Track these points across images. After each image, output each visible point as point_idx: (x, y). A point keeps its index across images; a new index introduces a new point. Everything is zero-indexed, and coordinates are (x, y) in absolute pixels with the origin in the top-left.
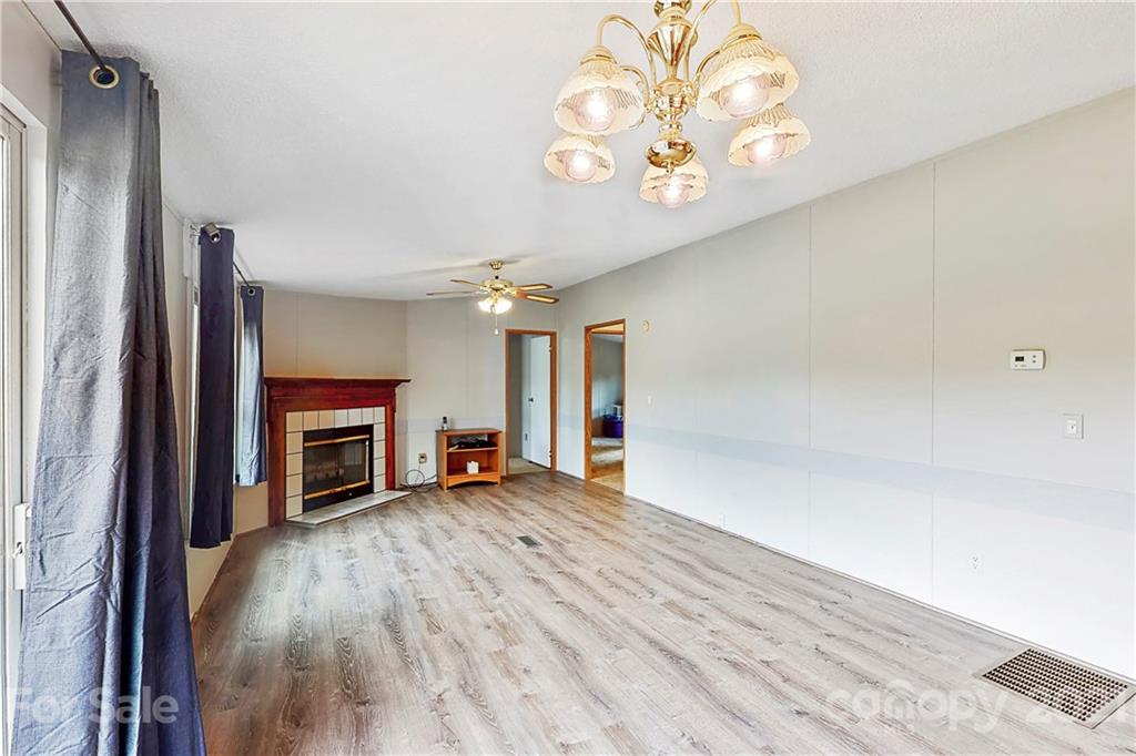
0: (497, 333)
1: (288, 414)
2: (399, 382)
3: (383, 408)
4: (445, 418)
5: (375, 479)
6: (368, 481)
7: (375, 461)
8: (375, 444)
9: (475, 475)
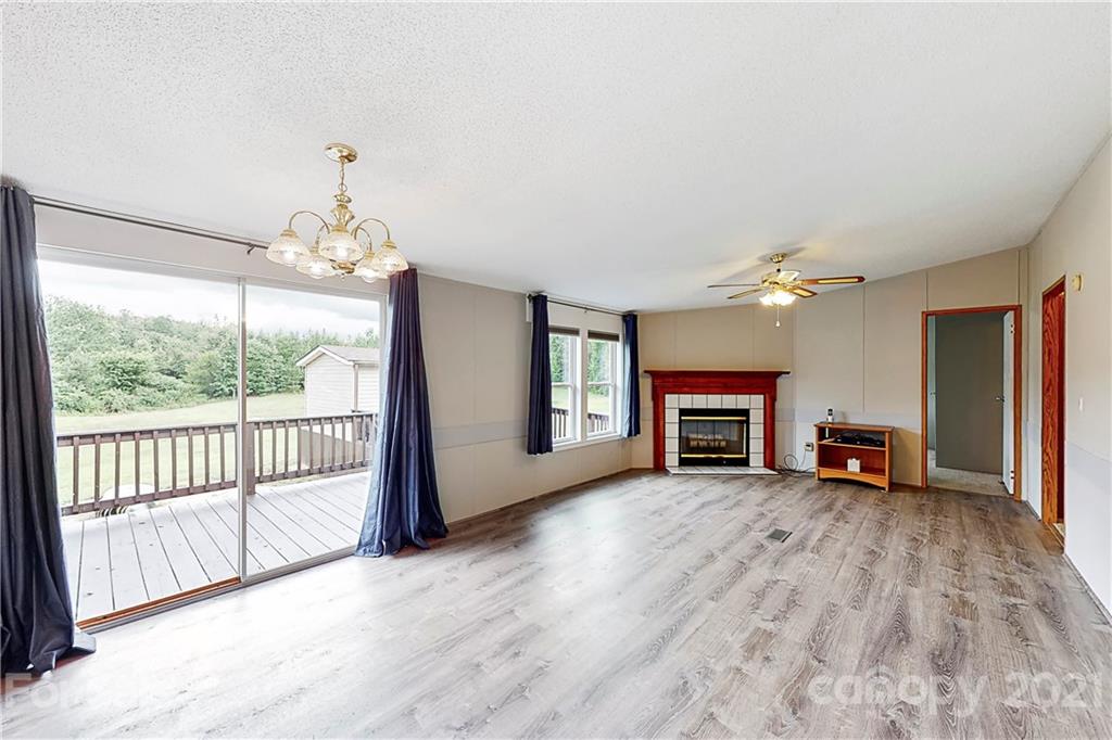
0: (778, 325)
1: (667, 396)
2: (779, 374)
3: (762, 396)
4: (830, 410)
5: (751, 455)
6: (744, 456)
7: (751, 441)
8: (751, 426)
9: (855, 474)
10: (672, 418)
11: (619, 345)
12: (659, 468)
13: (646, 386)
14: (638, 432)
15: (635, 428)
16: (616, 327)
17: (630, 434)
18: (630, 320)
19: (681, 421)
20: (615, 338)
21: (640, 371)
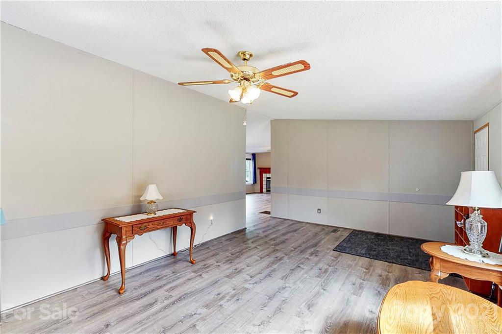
10: (264, 179)
11: (251, 161)
12: (261, 192)
13: (258, 172)
14: (256, 183)
15: (255, 182)
16: (250, 157)
17: (254, 183)
18: (254, 155)
19: (267, 181)
20: (250, 159)
21: (257, 168)
